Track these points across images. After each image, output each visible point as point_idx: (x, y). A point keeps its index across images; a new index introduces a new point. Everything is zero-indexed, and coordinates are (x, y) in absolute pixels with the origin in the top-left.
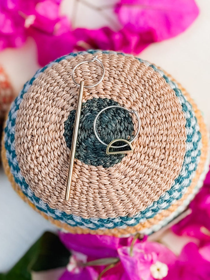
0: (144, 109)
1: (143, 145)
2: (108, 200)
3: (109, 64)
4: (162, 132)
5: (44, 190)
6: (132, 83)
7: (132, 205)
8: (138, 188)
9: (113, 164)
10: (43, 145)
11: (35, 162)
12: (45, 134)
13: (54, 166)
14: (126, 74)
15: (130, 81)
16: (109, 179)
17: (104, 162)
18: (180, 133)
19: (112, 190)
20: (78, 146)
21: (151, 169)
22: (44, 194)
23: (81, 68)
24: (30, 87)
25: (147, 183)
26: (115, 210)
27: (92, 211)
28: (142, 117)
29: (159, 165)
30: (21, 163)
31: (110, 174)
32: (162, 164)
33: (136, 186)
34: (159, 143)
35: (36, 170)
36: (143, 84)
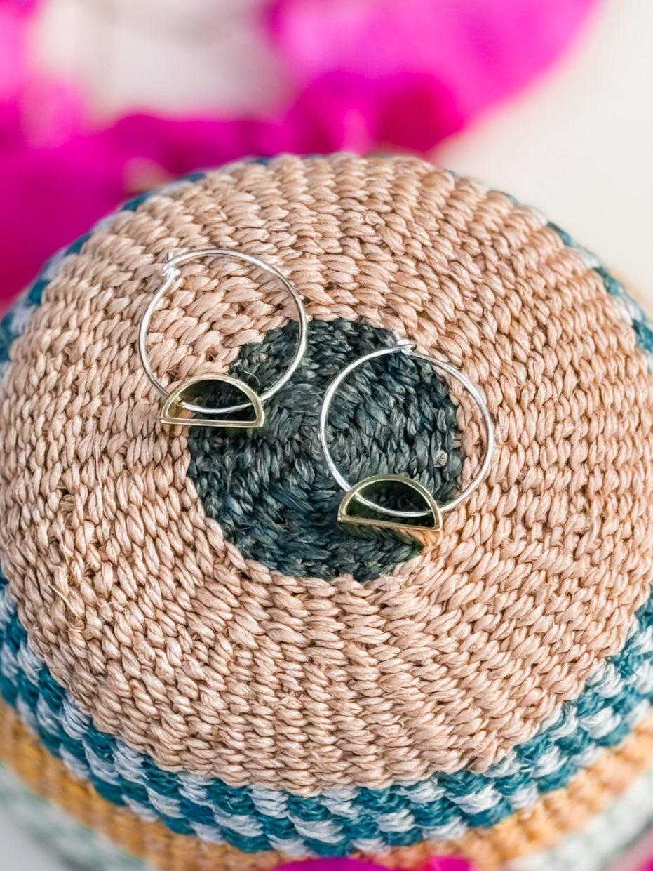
0: (491, 346)
1: (501, 484)
2: (388, 705)
3: (337, 191)
4: (568, 428)
5: (132, 699)
6: (433, 253)
7: (479, 720)
8: (497, 648)
9: (392, 566)
10: (112, 523)
11: (88, 591)
12: (115, 481)
13: (164, 598)
14: (407, 222)
15: (423, 246)
16: (382, 623)
17: (356, 562)
18: (637, 429)
19: (397, 665)
20: (250, 508)
21: (540, 571)
22: (135, 714)
23: (229, 217)
24: (34, 312)
25: (530, 627)
26: (419, 745)
27: (329, 757)
28: (485, 376)
29: (571, 555)
30: (28, 605)
31: (384, 606)
32: (581, 550)
33: (488, 641)
34: (561, 473)
35: (95, 622)
36: (474, 253)
